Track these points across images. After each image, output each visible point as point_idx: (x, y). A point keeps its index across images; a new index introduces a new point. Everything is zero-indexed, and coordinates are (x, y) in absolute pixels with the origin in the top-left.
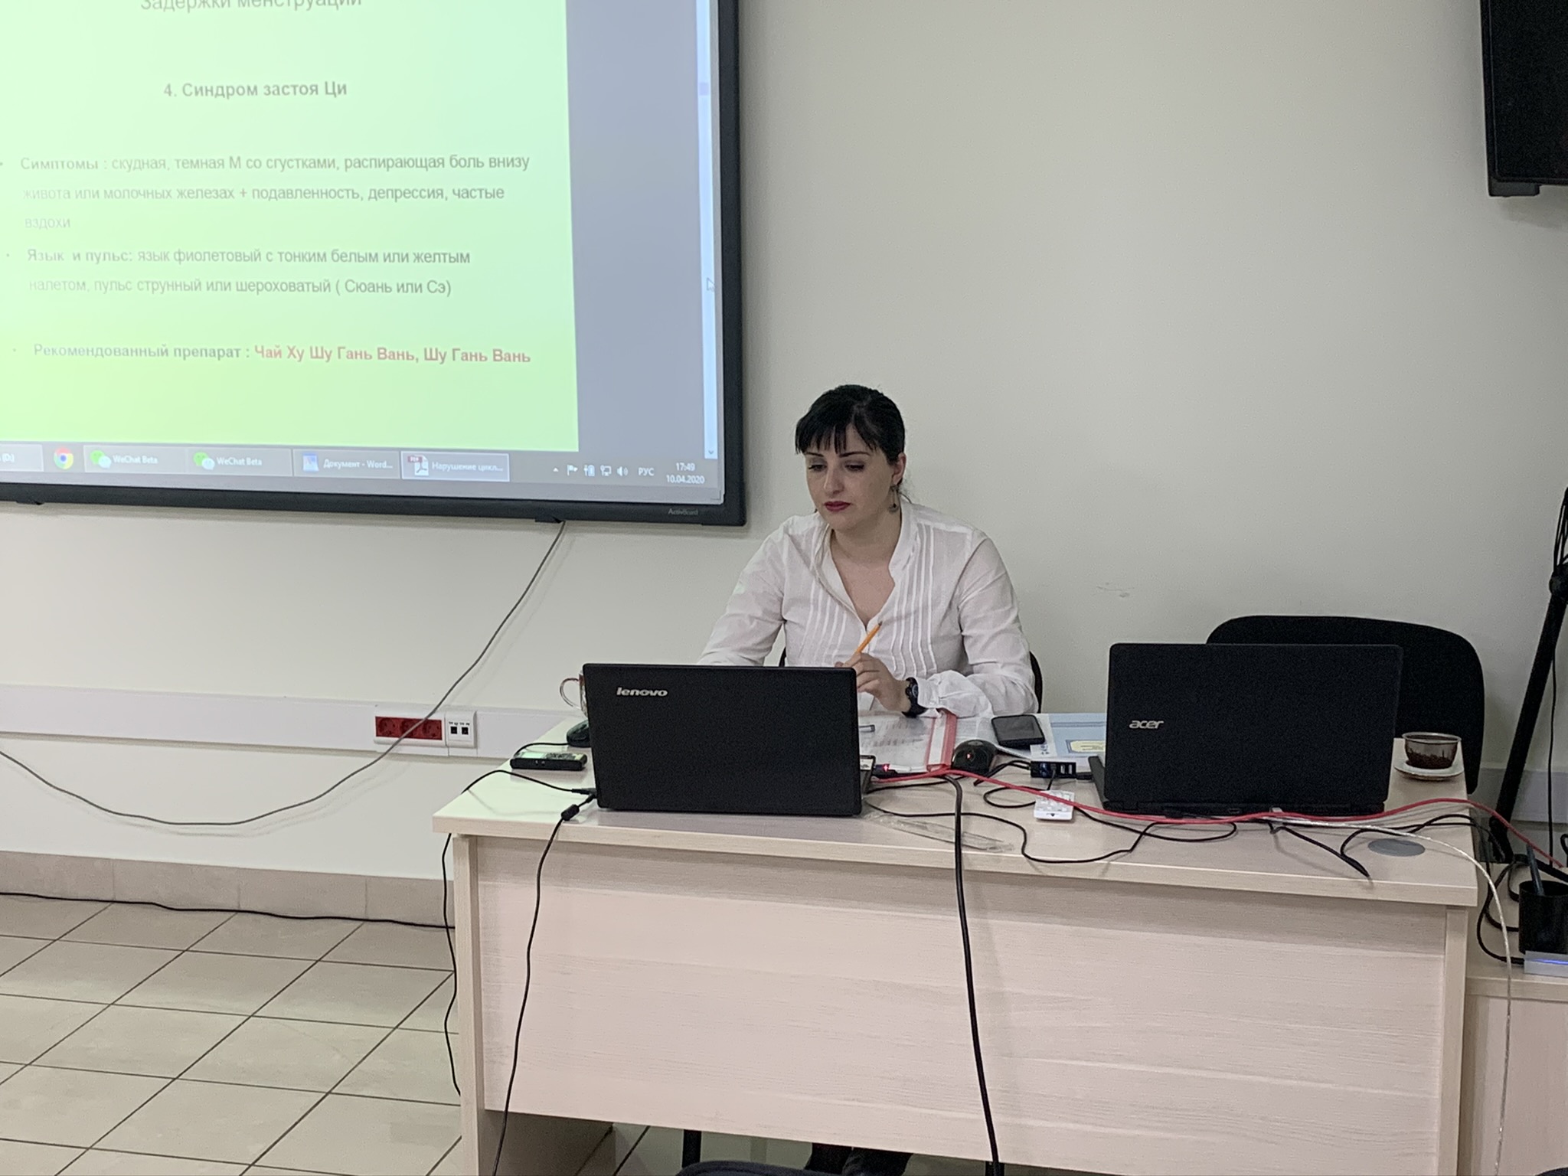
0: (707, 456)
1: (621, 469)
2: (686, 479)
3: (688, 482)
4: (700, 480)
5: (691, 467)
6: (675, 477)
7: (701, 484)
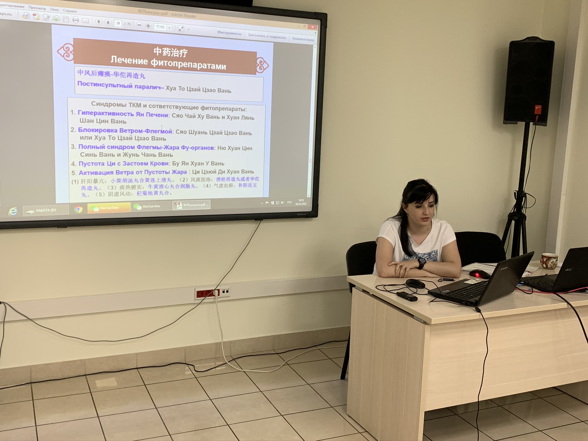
0: (308, 196)
1: (282, 202)
2: (301, 204)
3: (302, 205)
4: (305, 204)
5: (303, 200)
6: (298, 203)
7: (305, 205)
